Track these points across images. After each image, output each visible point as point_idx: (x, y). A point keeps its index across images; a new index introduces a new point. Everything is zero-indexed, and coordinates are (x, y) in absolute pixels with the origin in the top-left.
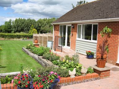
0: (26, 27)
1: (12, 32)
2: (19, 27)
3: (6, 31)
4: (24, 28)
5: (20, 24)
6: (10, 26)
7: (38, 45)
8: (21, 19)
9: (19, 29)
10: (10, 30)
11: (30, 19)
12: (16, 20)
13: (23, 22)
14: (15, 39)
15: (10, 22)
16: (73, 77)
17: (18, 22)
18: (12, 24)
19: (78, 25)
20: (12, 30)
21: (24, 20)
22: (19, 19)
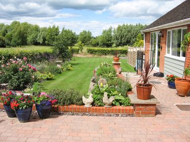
0: (133, 38)
1: (113, 46)
2: (124, 38)
3: (104, 44)
4: (131, 39)
5: (125, 34)
6: (110, 36)
7: (119, 64)
8: (127, 26)
9: (124, 41)
10: (109, 42)
11: (139, 24)
12: (119, 27)
13: (129, 29)
14: (108, 56)
15: (110, 30)
16: (87, 106)
17: (121, 31)
18: (112, 34)
19: (168, 31)
20: (113, 43)
21: (131, 27)
22: (124, 25)
